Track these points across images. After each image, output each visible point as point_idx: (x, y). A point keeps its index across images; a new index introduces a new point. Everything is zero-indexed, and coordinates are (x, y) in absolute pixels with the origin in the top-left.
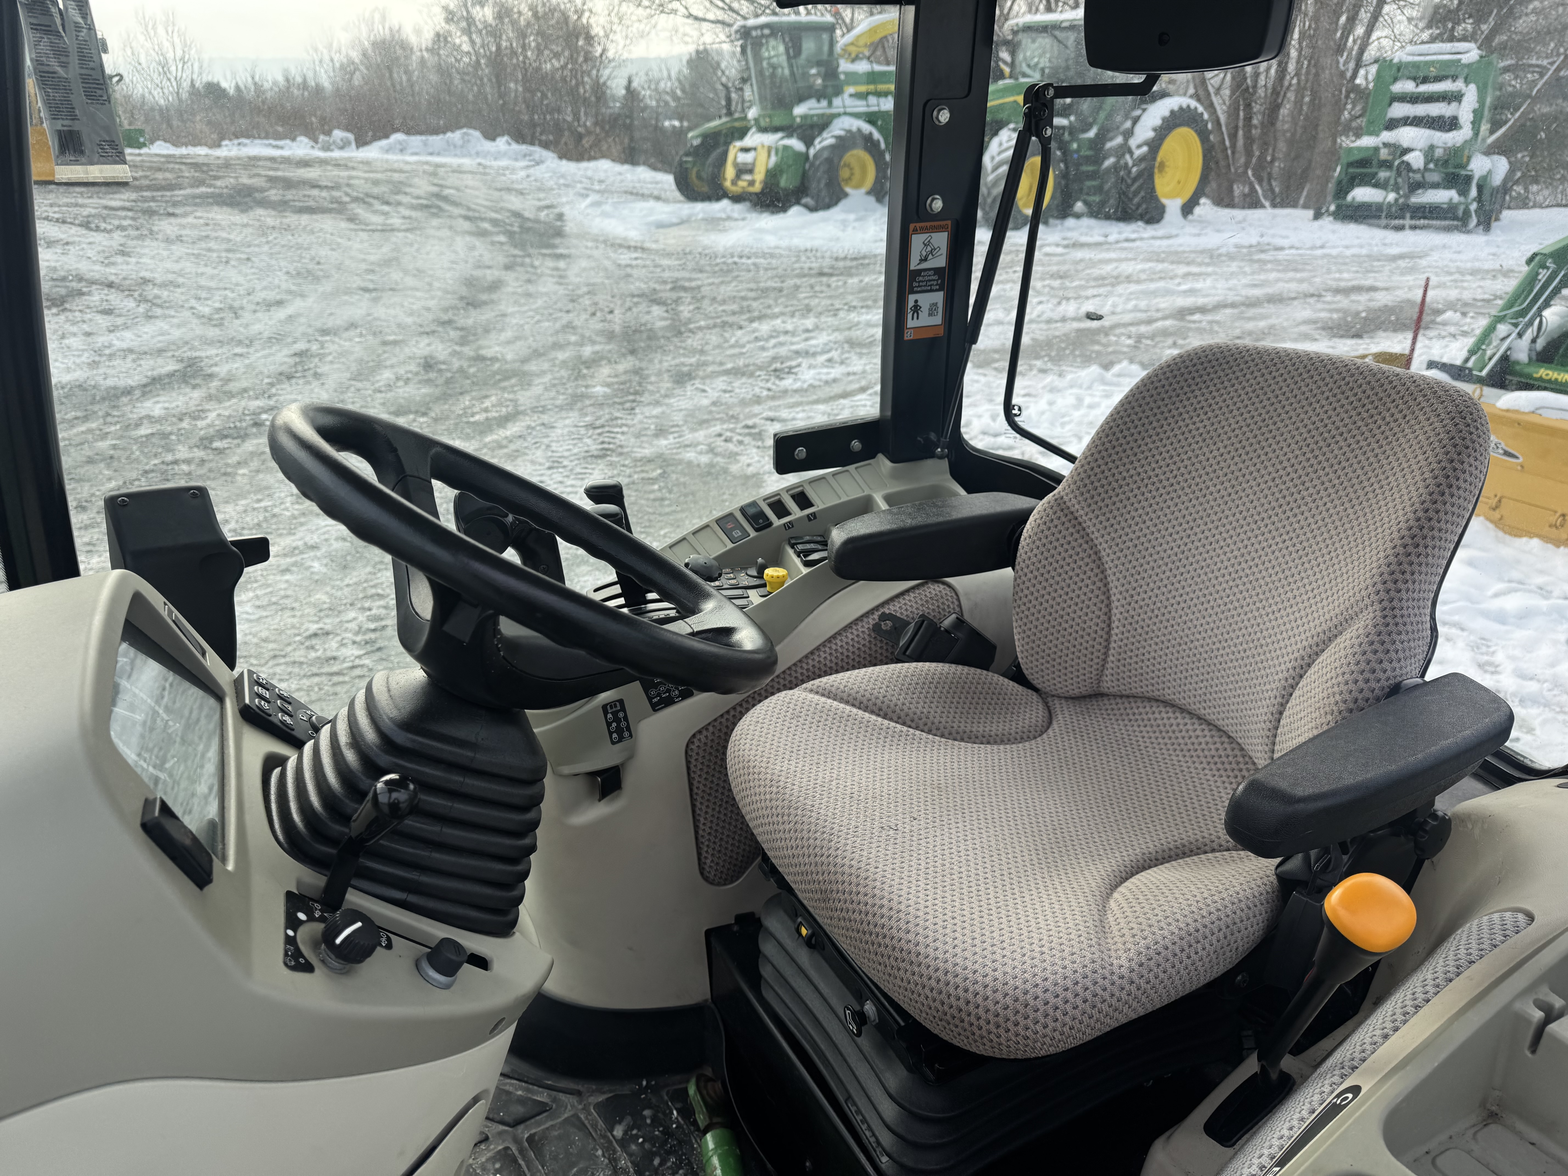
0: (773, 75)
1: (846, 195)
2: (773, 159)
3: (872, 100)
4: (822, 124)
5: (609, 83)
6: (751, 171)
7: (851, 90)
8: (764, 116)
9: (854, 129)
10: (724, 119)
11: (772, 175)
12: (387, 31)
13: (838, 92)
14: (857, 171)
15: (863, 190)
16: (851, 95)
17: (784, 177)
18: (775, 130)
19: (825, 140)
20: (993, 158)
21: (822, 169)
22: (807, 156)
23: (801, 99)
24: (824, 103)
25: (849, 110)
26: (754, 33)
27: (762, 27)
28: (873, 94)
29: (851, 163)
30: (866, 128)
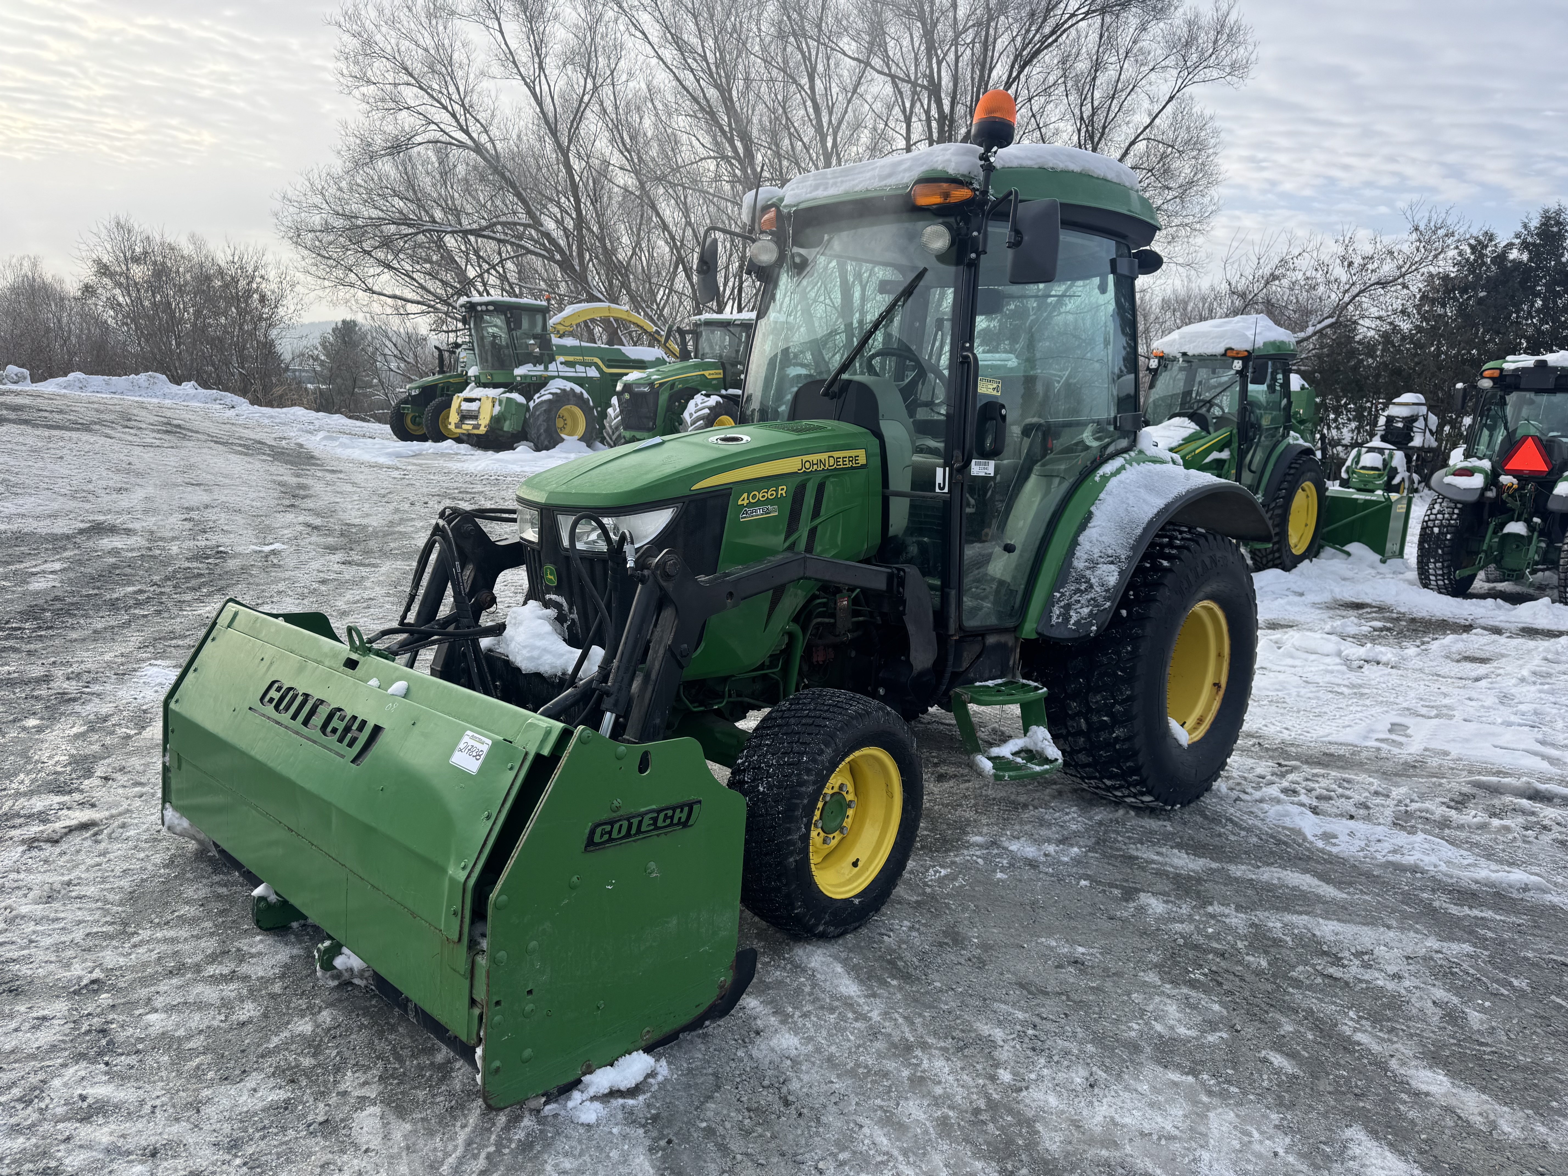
0: (495, 343)
1: (563, 440)
2: (497, 409)
3: (580, 368)
4: (541, 383)
5: (277, 342)
6: (476, 417)
7: (562, 358)
8: (483, 374)
9: (567, 389)
10: (437, 376)
11: (496, 420)
13: (552, 359)
14: (569, 422)
15: (576, 437)
16: (562, 363)
17: (507, 423)
18: (496, 386)
19: (544, 395)
21: (541, 418)
22: (528, 408)
23: (520, 364)
24: (542, 367)
25: (561, 374)
26: (480, 309)
27: (487, 304)
28: (582, 364)
29: (566, 415)
30: (578, 389)
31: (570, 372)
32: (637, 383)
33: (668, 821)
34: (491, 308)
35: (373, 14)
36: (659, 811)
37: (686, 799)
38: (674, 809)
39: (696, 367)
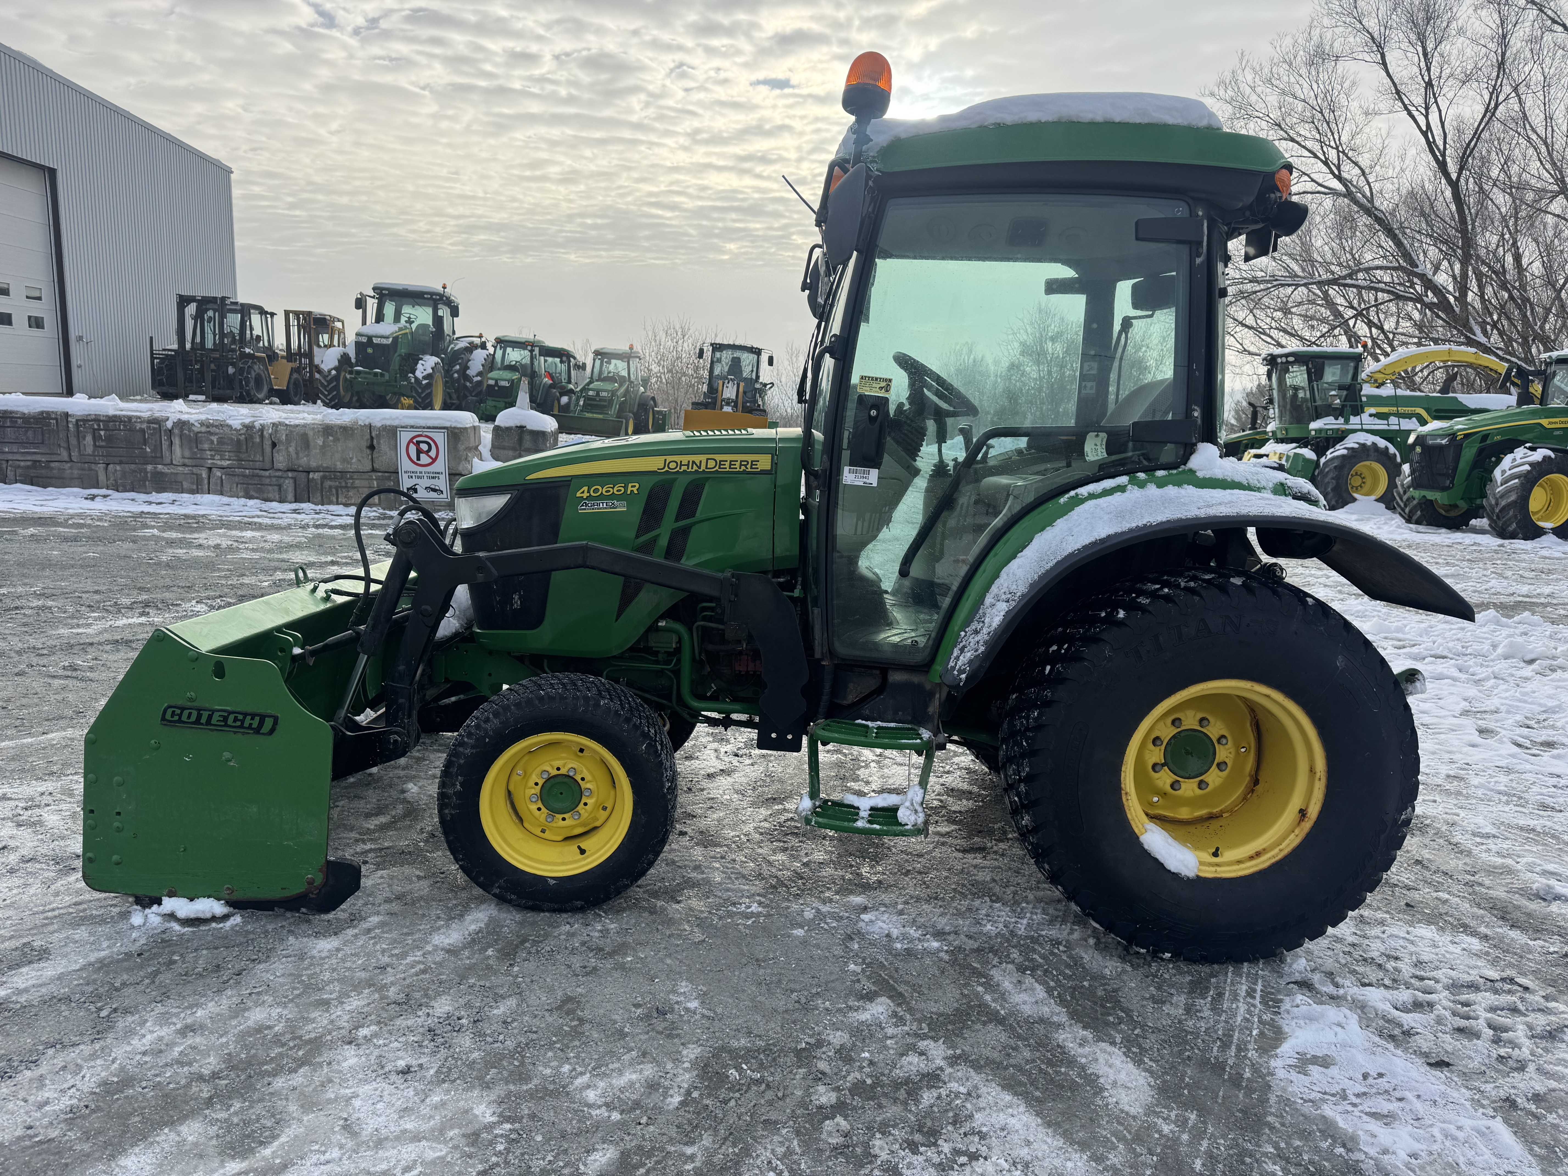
0: (1295, 395)
1: (1354, 500)
3: (1393, 420)
4: (1340, 436)
7: (1373, 410)
8: (1281, 429)
9: (1369, 443)
10: (1248, 432)
12: (971, 360)
13: (1358, 412)
14: (1369, 481)
15: (1373, 497)
16: (1371, 415)
18: (1290, 441)
19: (1339, 450)
20: (1504, 472)
21: (1331, 475)
22: (1317, 463)
23: (1318, 417)
24: (1341, 420)
25: (1365, 427)
26: (1279, 360)
27: (1287, 355)
28: (1395, 415)
29: (1366, 473)
30: (1382, 443)
31: (1381, 425)
32: (1433, 435)
33: (239, 723)
34: (1291, 359)
35: (1249, 77)
36: (230, 713)
37: (262, 711)
38: (245, 715)
39: (1534, 414)
